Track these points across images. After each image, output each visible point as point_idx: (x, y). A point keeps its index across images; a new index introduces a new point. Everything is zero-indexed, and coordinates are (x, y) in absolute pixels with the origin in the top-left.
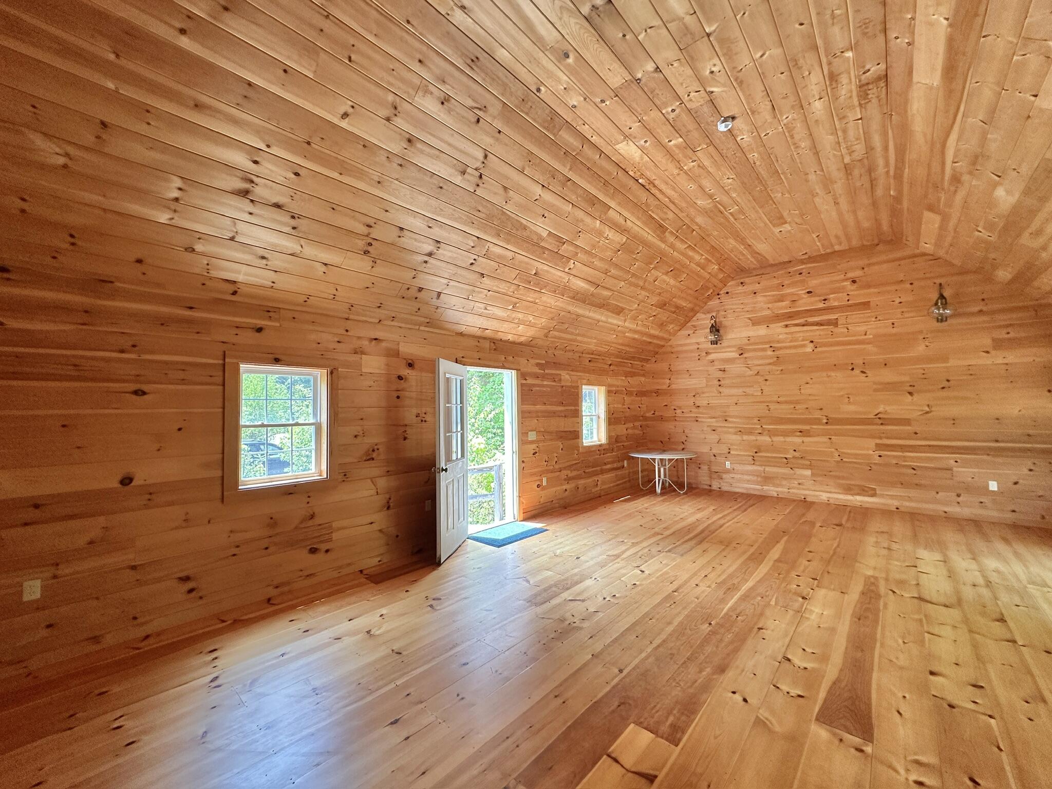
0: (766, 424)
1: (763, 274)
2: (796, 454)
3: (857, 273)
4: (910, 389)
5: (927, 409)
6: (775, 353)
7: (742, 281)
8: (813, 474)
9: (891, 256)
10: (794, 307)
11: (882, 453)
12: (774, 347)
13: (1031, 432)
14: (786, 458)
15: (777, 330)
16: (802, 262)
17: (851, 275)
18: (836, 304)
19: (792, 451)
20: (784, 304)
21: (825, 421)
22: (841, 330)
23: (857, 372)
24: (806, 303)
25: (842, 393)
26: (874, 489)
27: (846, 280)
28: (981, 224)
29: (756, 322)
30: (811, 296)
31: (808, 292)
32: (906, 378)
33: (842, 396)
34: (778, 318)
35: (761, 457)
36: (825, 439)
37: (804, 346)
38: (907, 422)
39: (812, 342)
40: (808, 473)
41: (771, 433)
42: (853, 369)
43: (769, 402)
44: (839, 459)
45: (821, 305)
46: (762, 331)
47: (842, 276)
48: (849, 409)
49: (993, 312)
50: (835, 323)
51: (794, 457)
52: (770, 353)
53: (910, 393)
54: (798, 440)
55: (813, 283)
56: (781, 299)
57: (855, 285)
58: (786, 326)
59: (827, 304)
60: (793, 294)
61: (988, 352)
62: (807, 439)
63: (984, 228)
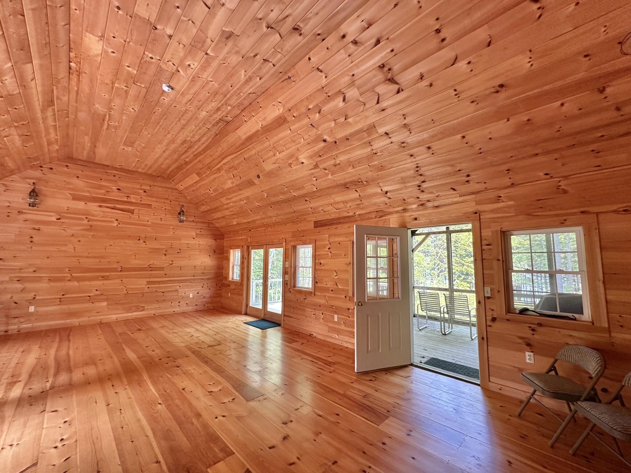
0: (74, 273)
1: (86, 166)
2: (97, 293)
3: (147, 188)
4: (165, 253)
5: (171, 262)
6: (90, 223)
7: (68, 164)
8: (108, 305)
9: (164, 185)
10: (107, 195)
11: (150, 286)
12: (89, 219)
13: (204, 272)
14: (89, 296)
15: (93, 207)
16: (116, 169)
17: (143, 187)
18: (134, 201)
19: (94, 291)
20: (101, 191)
21: (120, 269)
22: (135, 216)
23: (141, 241)
24: (115, 195)
25: (132, 253)
26: (144, 307)
27: (141, 189)
28: (213, 188)
29: (76, 198)
30: (120, 192)
31: (118, 189)
32: (164, 247)
33: (131, 255)
34: (95, 200)
35: (67, 298)
36: (118, 281)
37: (112, 222)
38: (162, 269)
39: (117, 220)
40: (105, 304)
41: (79, 279)
42: (139, 240)
43: (80, 257)
44: (126, 292)
45: (125, 199)
46: (80, 205)
47: (139, 187)
48: (135, 263)
49: (197, 222)
50: (132, 212)
51: (96, 295)
52: (85, 222)
53: (165, 255)
54: (100, 283)
55: (122, 184)
56: (100, 187)
57: (145, 194)
58: (100, 206)
59: (129, 200)
60: (108, 187)
61: (194, 238)
62: (106, 282)
63: (213, 190)
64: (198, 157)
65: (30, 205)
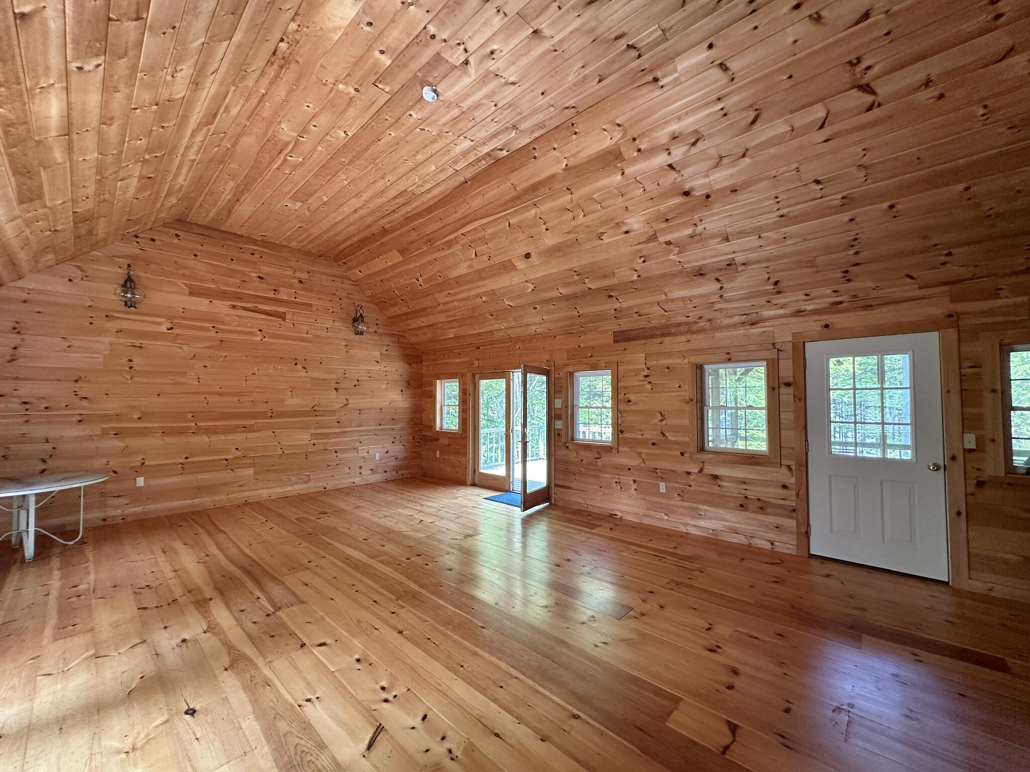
0: (200, 421)
1: (207, 236)
2: (238, 454)
3: (304, 276)
4: (336, 386)
5: (346, 402)
6: (219, 335)
7: (179, 233)
8: (255, 472)
9: (329, 271)
10: (244, 288)
11: (315, 442)
12: (218, 329)
14: (226, 460)
15: (222, 307)
16: (255, 242)
17: (298, 274)
18: (285, 298)
19: (233, 450)
20: (233, 280)
21: (270, 414)
22: (288, 324)
23: (299, 367)
24: (255, 288)
25: (286, 387)
26: (309, 476)
27: (295, 278)
28: (425, 277)
29: (194, 292)
30: (262, 283)
31: (259, 277)
32: (334, 376)
33: (284, 389)
34: (223, 295)
35: (193, 462)
36: (269, 433)
37: (253, 334)
38: (333, 412)
39: (260, 330)
40: (251, 471)
41: (207, 431)
42: (296, 364)
43: (207, 393)
44: (279, 452)
45: (271, 295)
46: (201, 304)
47: (290, 273)
48: (293, 402)
49: (381, 335)
50: (282, 316)
51: (237, 458)
52: (212, 334)
53: (336, 389)
54: (239, 437)
55: (266, 269)
56: (233, 273)
57: (300, 286)
58: (234, 307)
59: (277, 296)
60: (243, 273)
61: (378, 362)
62: (251, 435)
63: (423, 280)
64: (412, 221)
65: (126, 304)
